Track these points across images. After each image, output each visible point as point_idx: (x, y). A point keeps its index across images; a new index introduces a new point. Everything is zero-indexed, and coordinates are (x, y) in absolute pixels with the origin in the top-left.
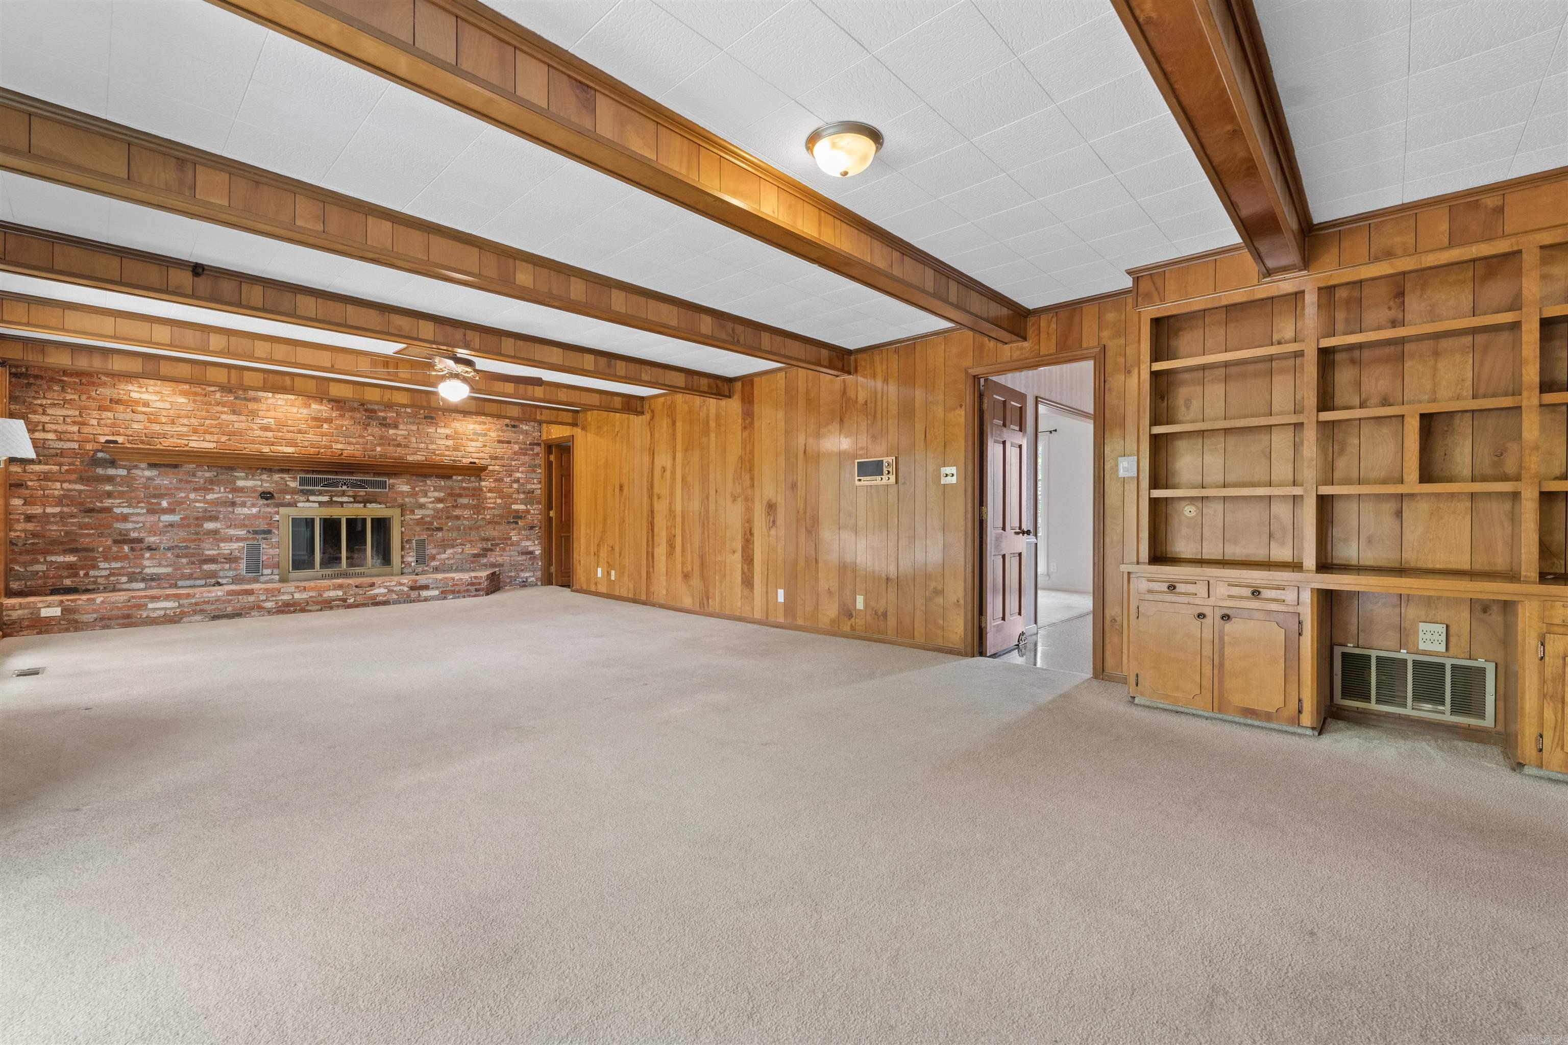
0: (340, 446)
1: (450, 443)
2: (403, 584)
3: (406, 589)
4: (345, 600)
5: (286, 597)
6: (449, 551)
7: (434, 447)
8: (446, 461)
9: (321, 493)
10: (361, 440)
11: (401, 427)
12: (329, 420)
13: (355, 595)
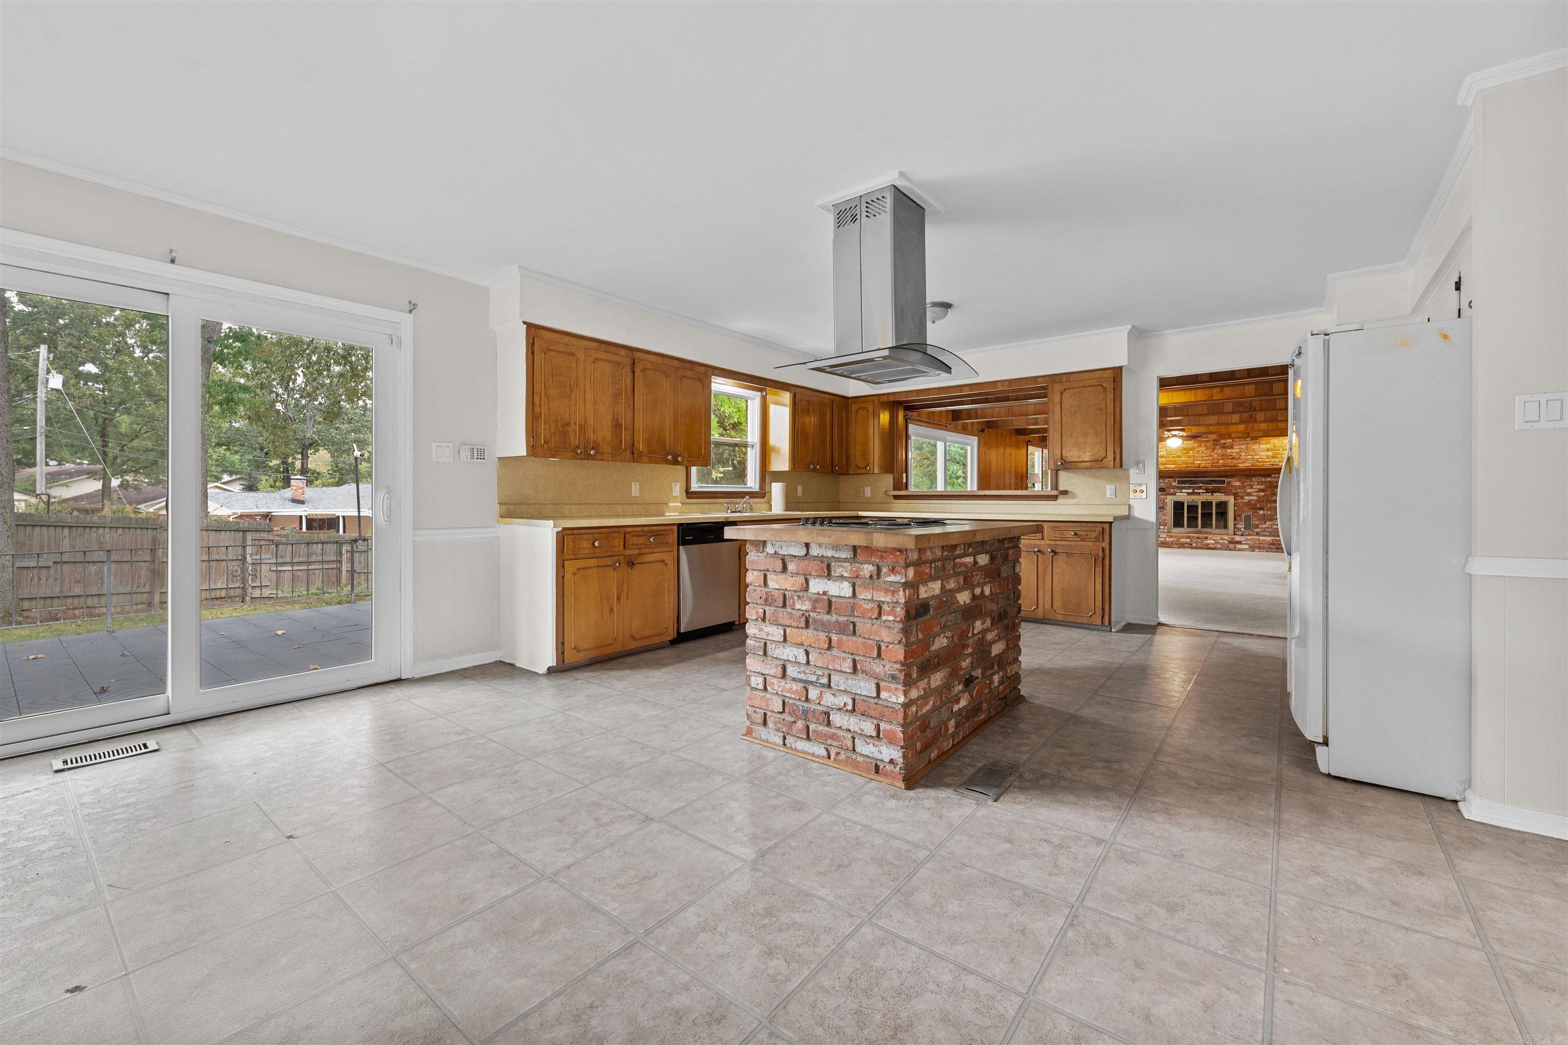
0: (1198, 462)
1: (1270, 453)
2: (1225, 540)
3: (1226, 542)
4: (1191, 545)
5: (1162, 539)
6: (1268, 523)
7: (1258, 457)
8: (1267, 465)
9: (1188, 488)
10: (1210, 458)
11: (1235, 447)
12: (1193, 449)
13: (1197, 543)
